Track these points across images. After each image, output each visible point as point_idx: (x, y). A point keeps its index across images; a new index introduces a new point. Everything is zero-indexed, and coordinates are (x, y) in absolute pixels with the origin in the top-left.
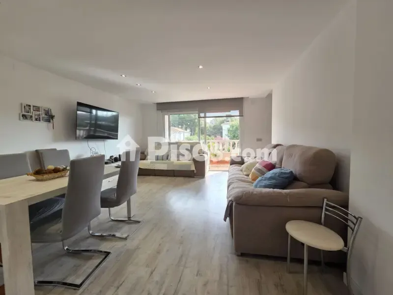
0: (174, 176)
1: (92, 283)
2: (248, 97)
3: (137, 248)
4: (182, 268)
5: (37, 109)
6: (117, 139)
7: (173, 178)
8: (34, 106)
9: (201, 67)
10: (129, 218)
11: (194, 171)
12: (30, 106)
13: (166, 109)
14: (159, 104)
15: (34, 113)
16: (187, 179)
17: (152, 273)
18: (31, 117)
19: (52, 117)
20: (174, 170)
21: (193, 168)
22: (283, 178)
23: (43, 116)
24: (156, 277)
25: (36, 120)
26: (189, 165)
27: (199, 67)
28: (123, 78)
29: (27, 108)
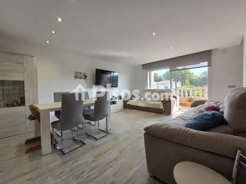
0: (149, 112)
1: (70, 155)
2: (218, 48)
3: (98, 146)
4: (108, 166)
5: (81, 73)
6: (117, 87)
7: (148, 113)
8: (79, 73)
9: (154, 34)
10: (107, 130)
11: (162, 109)
12: (78, 72)
13: (147, 68)
14: (144, 65)
15: (79, 76)
16: (158, 114)
17: (93, 162)
18: (78, 77)
19: (86, 77)
20: (149, 108)
21: (162, 107)
22: (204, 119)
23: (83, 76)
24: (93, 165)
25: (80, 78)
26: (159, 105)
27: (152, 34)
28: (113, 53)
29: (77, 73)
